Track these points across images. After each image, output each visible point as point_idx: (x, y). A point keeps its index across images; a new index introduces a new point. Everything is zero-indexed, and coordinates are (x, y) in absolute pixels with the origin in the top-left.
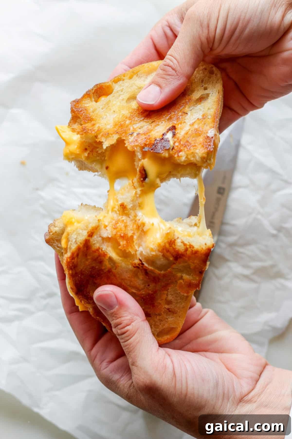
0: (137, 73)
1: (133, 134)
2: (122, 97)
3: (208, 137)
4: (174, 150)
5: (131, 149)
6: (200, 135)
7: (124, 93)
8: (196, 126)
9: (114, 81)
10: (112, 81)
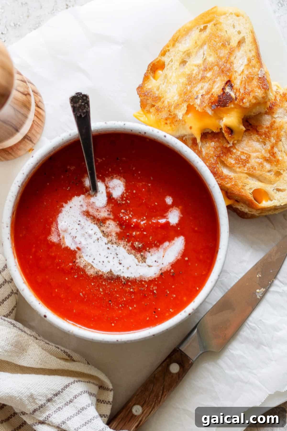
0: (177, 39)
1: (198, 97)
2: (174, 67)
3: (260, 78)
4: (237, 100)
5: (202, 110)
6: (253, 79)
7: (174, 62)
8: (246, 72)
9: (161, 55)
10: (160, 55)
